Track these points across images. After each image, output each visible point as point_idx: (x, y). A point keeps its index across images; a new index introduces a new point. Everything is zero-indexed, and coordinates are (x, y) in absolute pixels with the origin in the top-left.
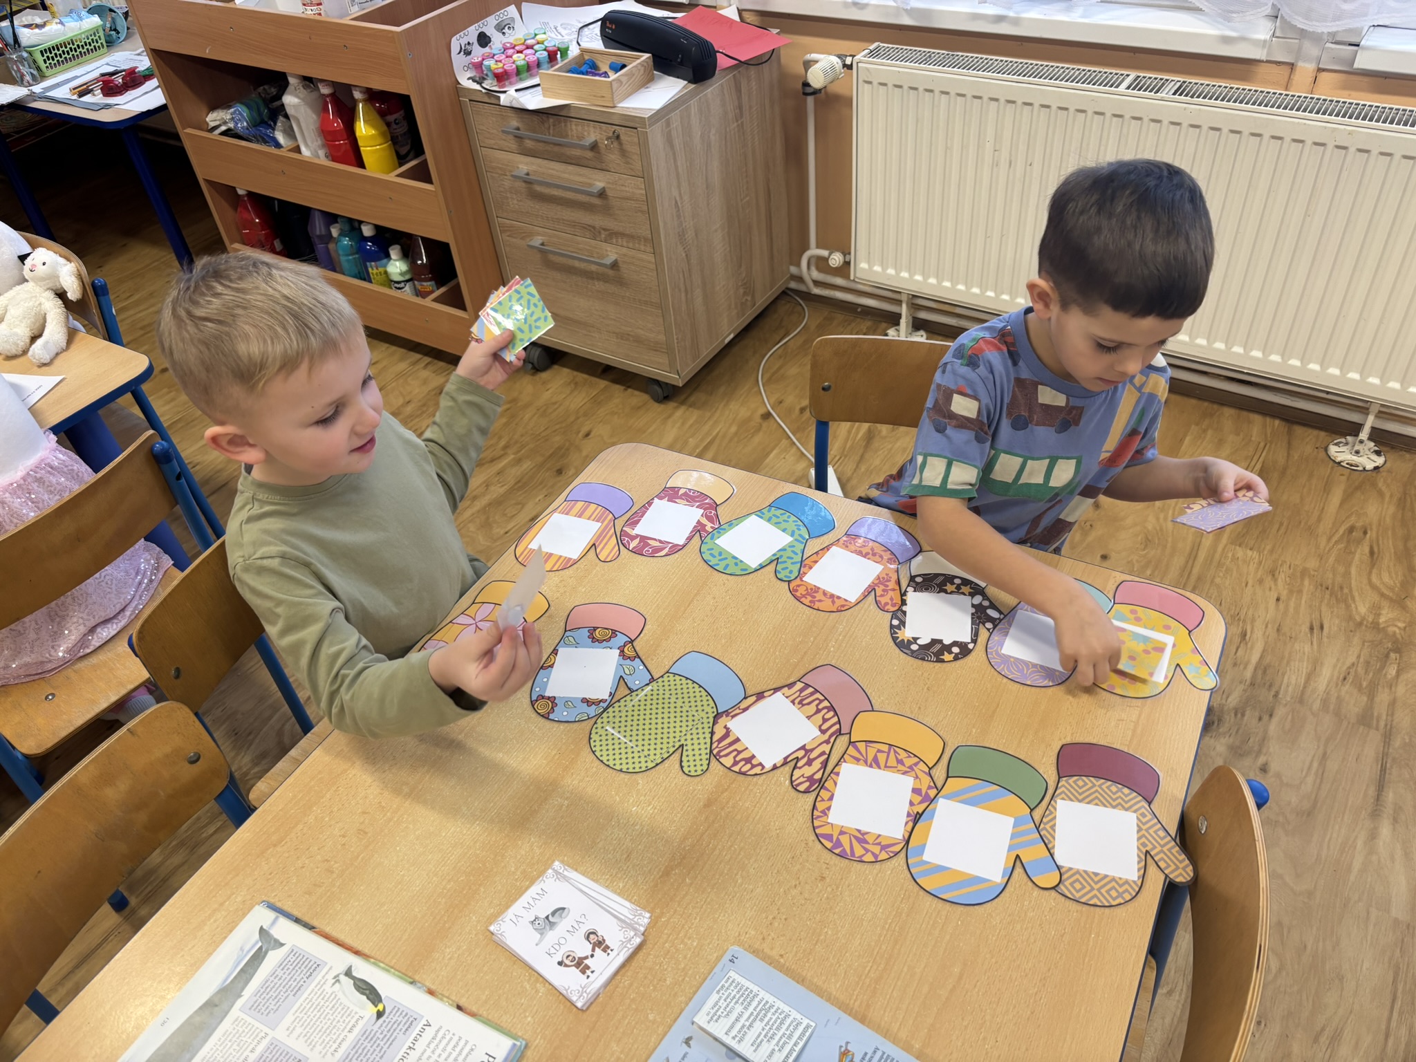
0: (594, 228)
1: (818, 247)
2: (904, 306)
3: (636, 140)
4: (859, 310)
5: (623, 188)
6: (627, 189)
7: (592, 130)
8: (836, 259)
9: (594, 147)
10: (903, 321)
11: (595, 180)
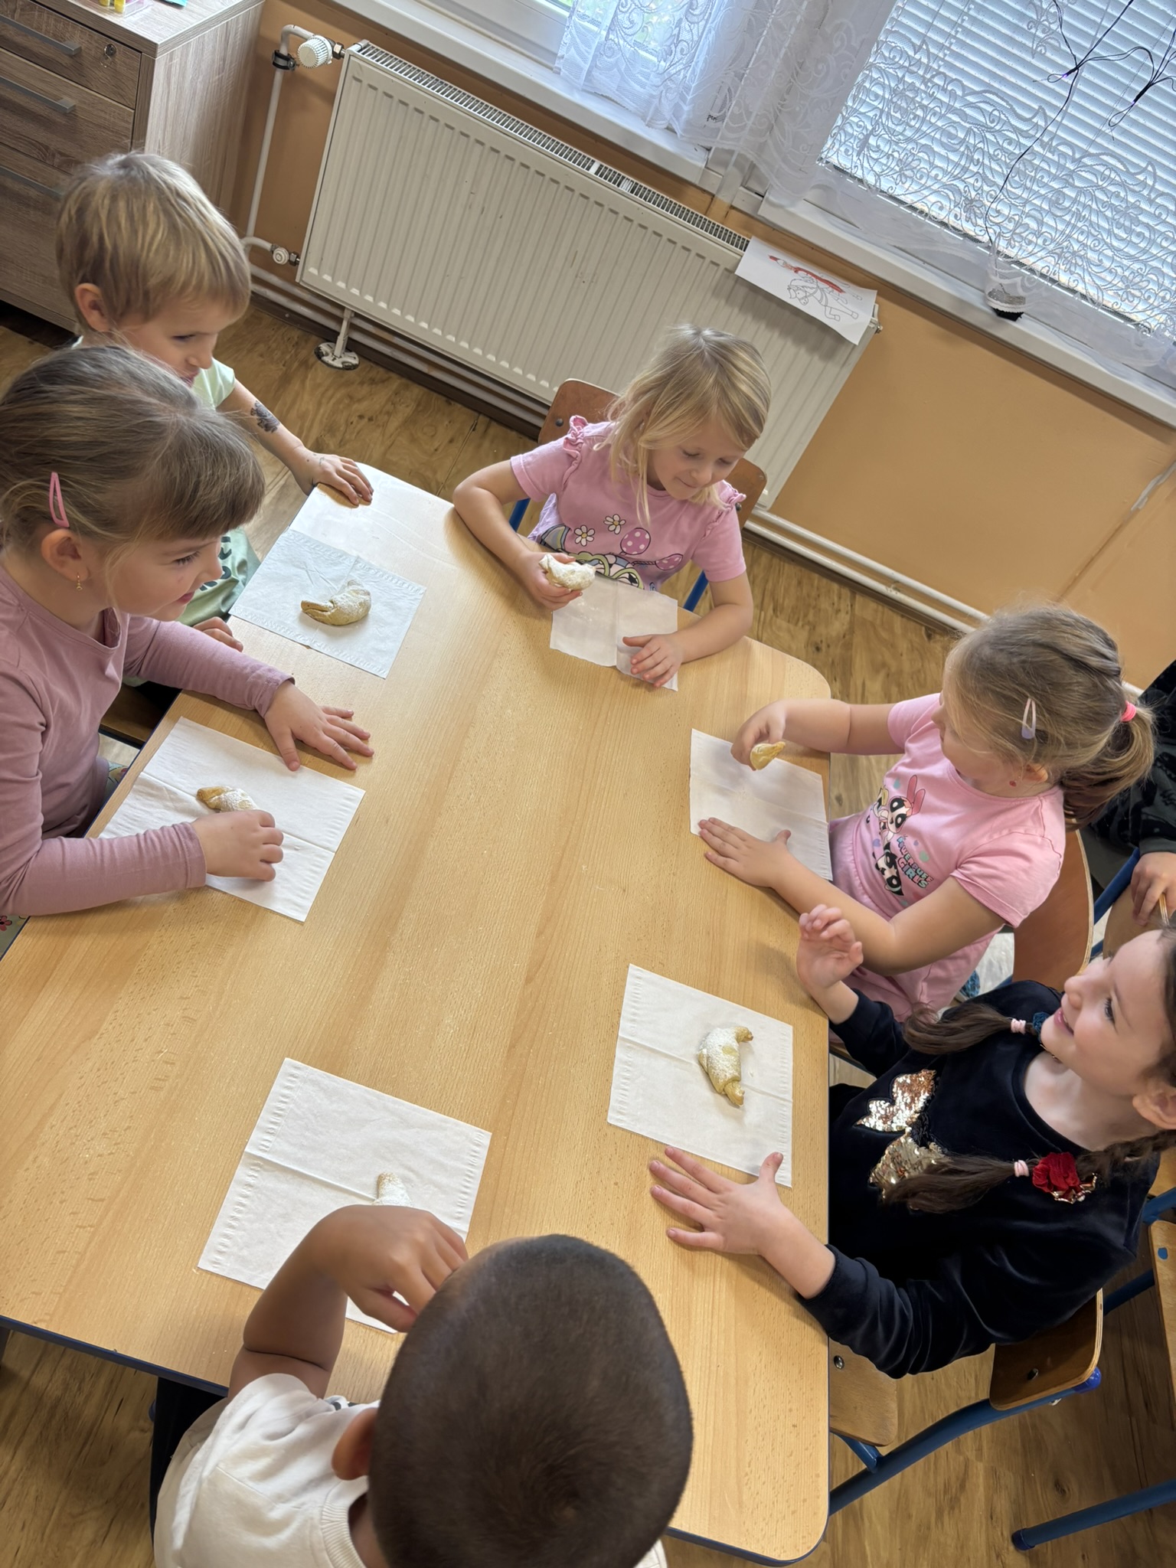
0: (47, 148)
1: (256, 235)
2: (345, 324)
3: (137, 65)
4: (287, 315)
5: (103, 114)
6: (108, 117)
7: (78, 34)
8: (281, 256)
9: (76, 55)
10: (341, 340)
11: (65, 94)
